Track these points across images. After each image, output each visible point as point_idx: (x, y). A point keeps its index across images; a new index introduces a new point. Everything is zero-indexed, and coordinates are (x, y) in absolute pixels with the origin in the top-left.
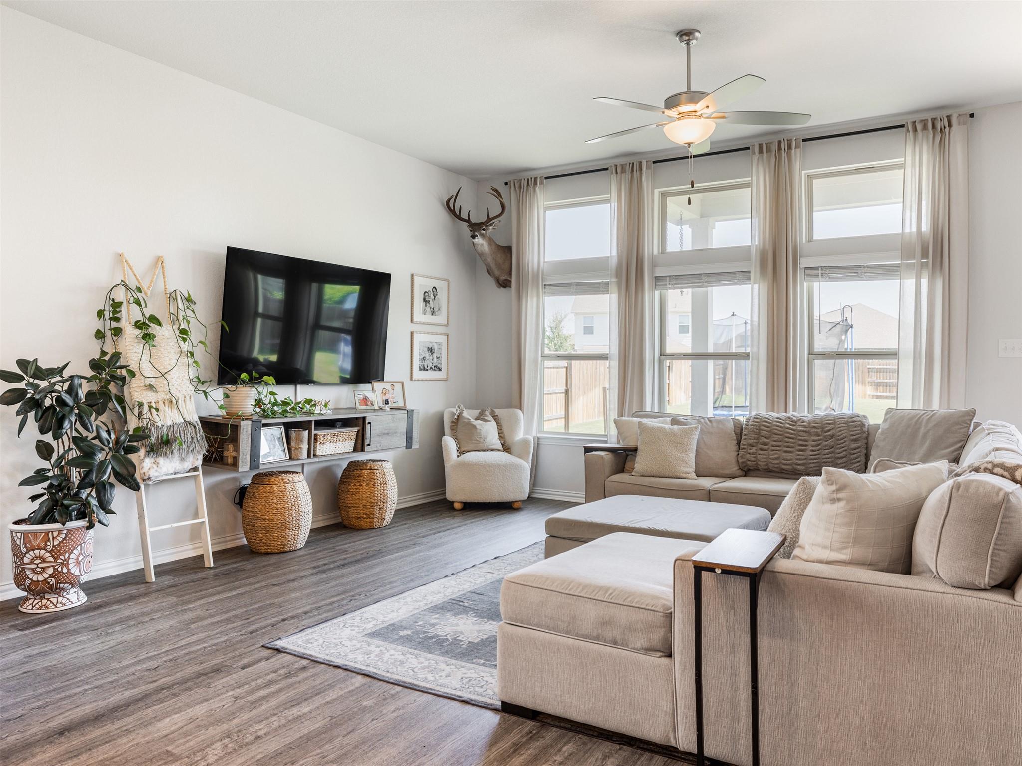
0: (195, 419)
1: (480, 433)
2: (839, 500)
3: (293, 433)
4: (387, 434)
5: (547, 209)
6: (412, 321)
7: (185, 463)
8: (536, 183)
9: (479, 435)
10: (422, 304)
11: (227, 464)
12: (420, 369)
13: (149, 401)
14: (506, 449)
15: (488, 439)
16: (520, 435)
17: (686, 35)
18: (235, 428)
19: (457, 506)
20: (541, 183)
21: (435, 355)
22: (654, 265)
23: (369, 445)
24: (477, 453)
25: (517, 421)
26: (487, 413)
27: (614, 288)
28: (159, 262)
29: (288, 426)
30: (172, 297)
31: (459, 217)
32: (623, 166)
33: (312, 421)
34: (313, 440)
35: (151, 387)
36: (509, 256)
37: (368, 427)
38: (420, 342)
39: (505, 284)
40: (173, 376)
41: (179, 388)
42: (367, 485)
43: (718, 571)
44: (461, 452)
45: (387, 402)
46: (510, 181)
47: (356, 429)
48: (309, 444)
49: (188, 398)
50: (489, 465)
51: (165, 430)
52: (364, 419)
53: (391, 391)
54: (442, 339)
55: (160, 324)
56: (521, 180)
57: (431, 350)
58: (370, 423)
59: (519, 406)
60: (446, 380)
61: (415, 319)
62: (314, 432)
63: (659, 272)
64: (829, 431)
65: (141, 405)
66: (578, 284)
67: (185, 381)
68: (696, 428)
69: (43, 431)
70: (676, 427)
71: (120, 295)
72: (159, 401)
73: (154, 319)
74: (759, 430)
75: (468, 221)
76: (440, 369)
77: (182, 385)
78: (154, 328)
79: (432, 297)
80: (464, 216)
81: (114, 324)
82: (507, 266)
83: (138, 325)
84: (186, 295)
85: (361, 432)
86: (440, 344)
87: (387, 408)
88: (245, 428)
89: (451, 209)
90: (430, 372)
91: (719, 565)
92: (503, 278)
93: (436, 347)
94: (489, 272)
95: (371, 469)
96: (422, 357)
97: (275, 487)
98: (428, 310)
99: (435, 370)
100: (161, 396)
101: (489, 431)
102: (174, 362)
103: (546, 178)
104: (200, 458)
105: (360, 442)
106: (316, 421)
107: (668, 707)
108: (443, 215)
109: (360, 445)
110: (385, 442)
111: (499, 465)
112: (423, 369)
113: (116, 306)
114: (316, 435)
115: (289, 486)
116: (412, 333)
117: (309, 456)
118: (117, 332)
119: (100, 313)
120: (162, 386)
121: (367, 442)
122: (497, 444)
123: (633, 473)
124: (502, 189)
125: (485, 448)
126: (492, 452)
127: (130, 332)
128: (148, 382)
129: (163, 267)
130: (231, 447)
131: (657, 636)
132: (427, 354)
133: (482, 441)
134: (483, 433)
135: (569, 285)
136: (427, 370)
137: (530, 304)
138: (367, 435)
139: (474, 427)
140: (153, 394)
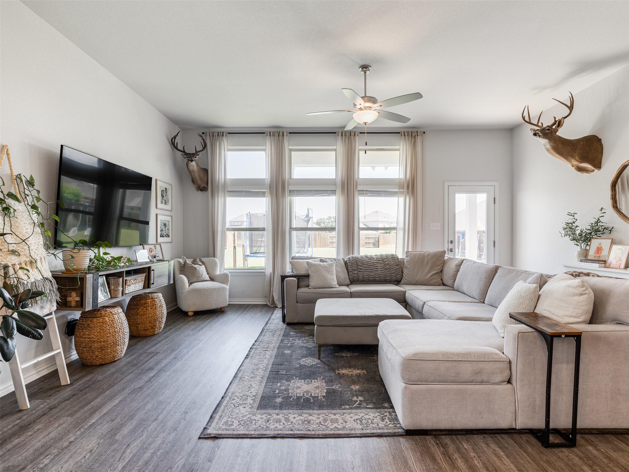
0: (49, 275)
1: (199, 272)
3: (112, 280)
4: (160, 276)
5: (229, 149)
6: (156, 207)
8: (223, 135)
9: (199, 273)
10: (161, 197)
11: (71, 307)
12: (161, 237)
13: (14, 263)
14: (212, 279)
15: (204, 275)
16: (218, 272)
17: (365, 68)
18: (83, 280)
19: (190, 314)
20: (226, 136)
21: (167, 228)
22: (289, 185)
23: (153, 284)
24: (198, 283)
25: (215, 264)
26: (198, 260)
27: (268, 194)
28: (4, 149)
29: (107, 276)
30: (18, 178)
31: (176, 148)
32: (274, 133)
33: (124, 271)
34: (125, 283)
35: (13, 252)
36: (206, 173)
37: (152, 272)
38: (160, 220)
40: (31, 241)
41: (37, 252)
42: (151, 308)
44: (190, 284)
45: (155, 257)
46: (206, 132)
47: (144, 275)
48: (123, 287)
49: (43, 258)
50: (210, 289)
51: (29, 285)
52: (149, 268)
53: (154, 250)
54: (169, 219)
55: (17, 201)
56: (214, 132)
57: (165, 225)
58: (153, 270)
59: (213, 255)
60: (171, 242)
61: (158, 207)
62: (125, 278)
63: (291, 188)
65: (6, 267)
66: (246, 192)
67: (40, 246)
68: (334, 263)
72: (22, 262)
73: (12, 195)
75: (184, 152)
76: (169, 236)
77: (38, 249)
78: (11, 203)
79: (165, 194)
82: (206, 179)
84: (28, 178)
85: (147, 276)
86: (168, 221)
87: (155, 260)
88: (89, 277)
89: (173, 143)
90: (165, 238)
92: (203, 185)
93: (167, 223)
95: (152, 298)
96: (161, 229)
97: (107, 319)
98: (163, 201)
99: (167, 237)
100: (23, 259)
101: (202, 269)
102: (30, 231)
103: (228, 133)
104: (55, 304)
105: (147, 282)
106: (126, 271)
109: (147, 284)
110: (160, 281)
111: (215, 289)
112: (162, 236)
114: (126, 280)
115: (116, 316)
116: (157, 215)
117: (122, 295)
120: (23, 250)
121: (152, 282)
122: (207, 277)
125: (202, 280)
126: (206, 282)
128: (11, 247)
129: (8, 153)
130: (74, 294)
132: (163, 228)
133: (200, 276)
134: (200, 272)
135: (241, 192)
136: (163, 237)
137: (219, 200)
138: (152, 278)
139: (195, 268)
140: (16, 257)
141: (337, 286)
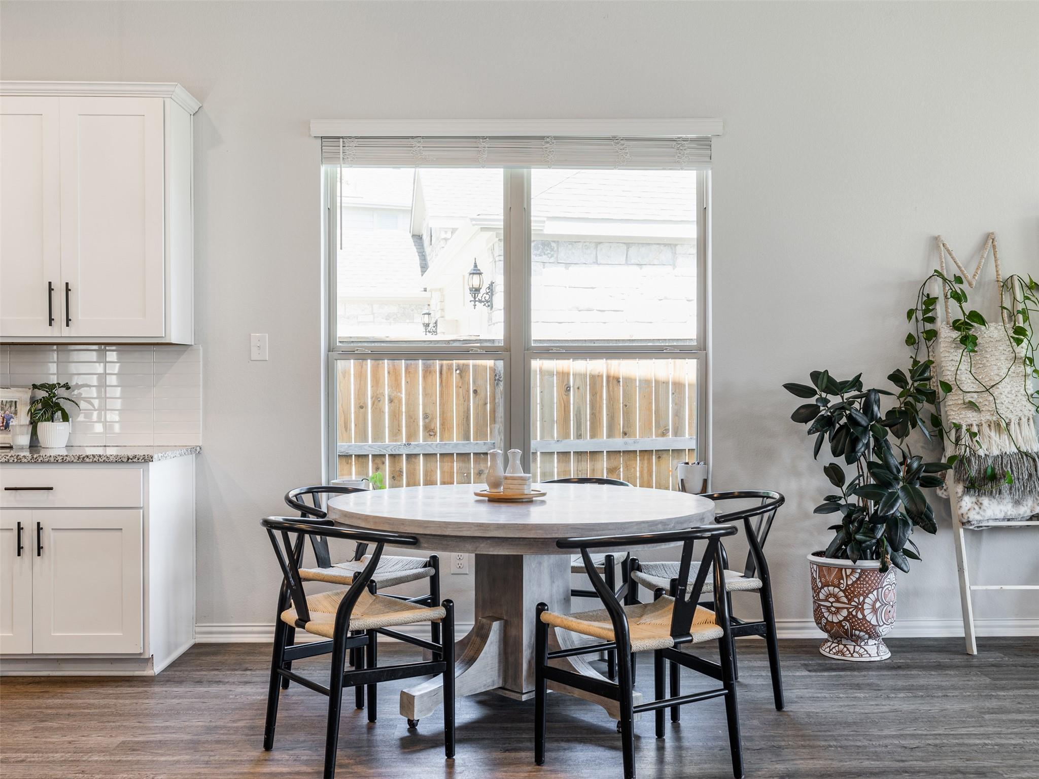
7: (1021, 507)
13: (969, 422)
28: (989, 241)
30: (1007, 285)
35: (972, 406)
40: (1002, 391)
41: (1011, 407)
49: (1024, 420)
51: (990, 462)
55: (982, 322)
65: (958, 427)
67: (1020, 397)
69: (836, 453)
71: (936, 289)
72: (983, 422)
73: (976, 317)
77: (1015, 403)
78: (977, 330)
81: (929, 326)
83: (956, 325)
84: (1027, 281)
100: (985, 417)
102: (1004, 371)
113: (930, 302)
118: (932, 335)
119: (910, 314)
120: (987, 403)
127: (947, 334)
128: (968, 398)
129: (994, 247)
140: (975, 414)
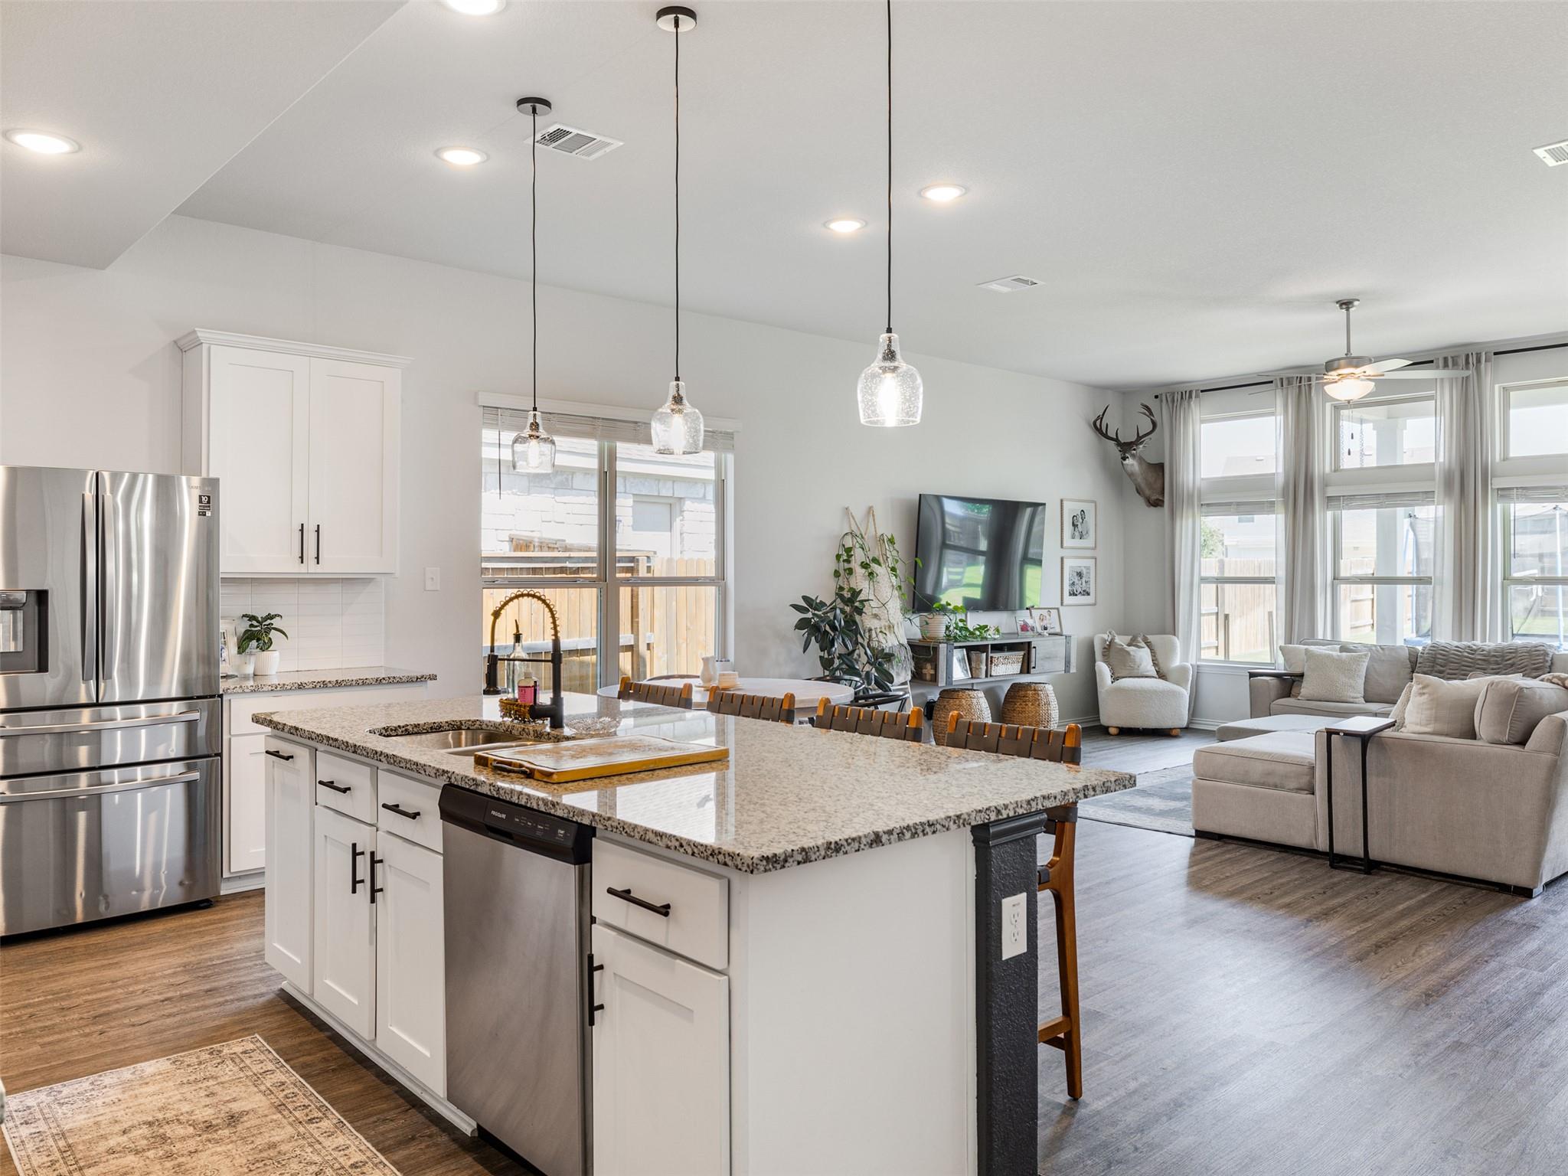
0: (905, 642)
1: (1134, 659)
2: (1424, 694)
3: (973, 654)
4: (1049, 658)
5: (1202, 421)
6: (1062, 547)
7: (900, 677)
8: (1190, 397)
9: (1134, 661)
10: (1072, 527)
11: (926, 680)
12: (1070, 595)
13: (876, 627)
14: (1161, 675)
15: (1142, 665)
16: (1177, 662)
17: (1346, 304)
18: (936, 649)
19: (1112, 731)
20: (1197, 396)
21: (1084, 580)
22: (1325, 484)
23: (1034, 668)
24: (1131, 679)
25: (1172, 648)
26: (1140, 639)
27: (1280, 508)
28: (870, 511)
29: (970, 649)
30: (881, 539)
31: (1106, 436)
32: (1290, 381)
33: (988, 645)
34: (990, 662)
35: (876, 616)
36: (1161, 474)
37: (1033, 650)
38: (1072, 567)
39: (1157, 503)
40: (889, 605)
41: (895, 616)
42: (1032, 705)
43: (1342, 734)
44: (1115, 679)
45: (1046, 629)
46: (1161, 394)
47: (1022, 653)
48: (987, 665)
49: (900, 624)
50: (1145, 691)
51: (887, 649)
52: (1029, 643)
53: (1048, 617)
54: (1090, 563)
55: (880, 565)
56: (1174, 393)
57: (1080, 575)
58: (1035, 647)
59: (1172, 632)
60: (1095, 604)
61: (1065, 545)
62: (990, 655)
63: (1331, 492)
64: (1510, 659)
65: (870, 630)
66: (1238, 504)
67: (897, 610)
68: (1366, 655)
69: (822, 650)
70: (1344, 654)
71: (849, 543)
72: (882, 626)
73: (875, 561)
74: (1435, 658)
75: (1116, 440)
76: (1088, 594)
77: (896, 613)
78: (874, 567)
79: (1081, 521)
80: (1111, 433)
81: (847, 566)
82: (1158, 485)
83: (864, 566)
84: (890, 537)
85: (1026, 656)
86: (1088, 568)
87: (1045, 633)
88: (943, 647)
89: (1099, 428)
90: (1079, 597)
91: (1342, 731)
92: (1154, 497)
93: (1084, 572)
94: (1139, 491)
95: (1035, 690)
96: (1071, 582)
97: (964, 701)
98: (1077, 534)
99: (1084, 595)
100: (883, 623)
101: (1143, 657)
102: (889, 594)
103: (1202, 391)
104: (910, 673)
105: (1026, 664)
106: (992, 645)
107: (1311, 824)
108: (1090, 434)
109: (1026, 668)
110: (1047, 665)
111: (1156, 691)
112: (1073, 594)
113: (848, 550)
114: (992, 657)
115: (974, 701)
116: (1062, 559)
117: (986, 676)
118: (850, 571)
119: (838, 557)
120: (883, 614)
121: (1033, 665)
122: (1152, 671)
123: (1299, 698)
124: (1153, 405)
125: (1139, 675)
126: (1146, 679)
127: (860, 572)
128: (874, 611)
129: (873, 515)
130: (929, 666)
131: (1305, 780)
132: (1076, 579)
133: (1136, 667)
134: (1137, 660)
135: (1229, 504)
136: (1076, 595)
137: (1185, 526)
138: (1033, 659)
139: (1128, 653)
140: (878, 621)
141: (1363, 700)
